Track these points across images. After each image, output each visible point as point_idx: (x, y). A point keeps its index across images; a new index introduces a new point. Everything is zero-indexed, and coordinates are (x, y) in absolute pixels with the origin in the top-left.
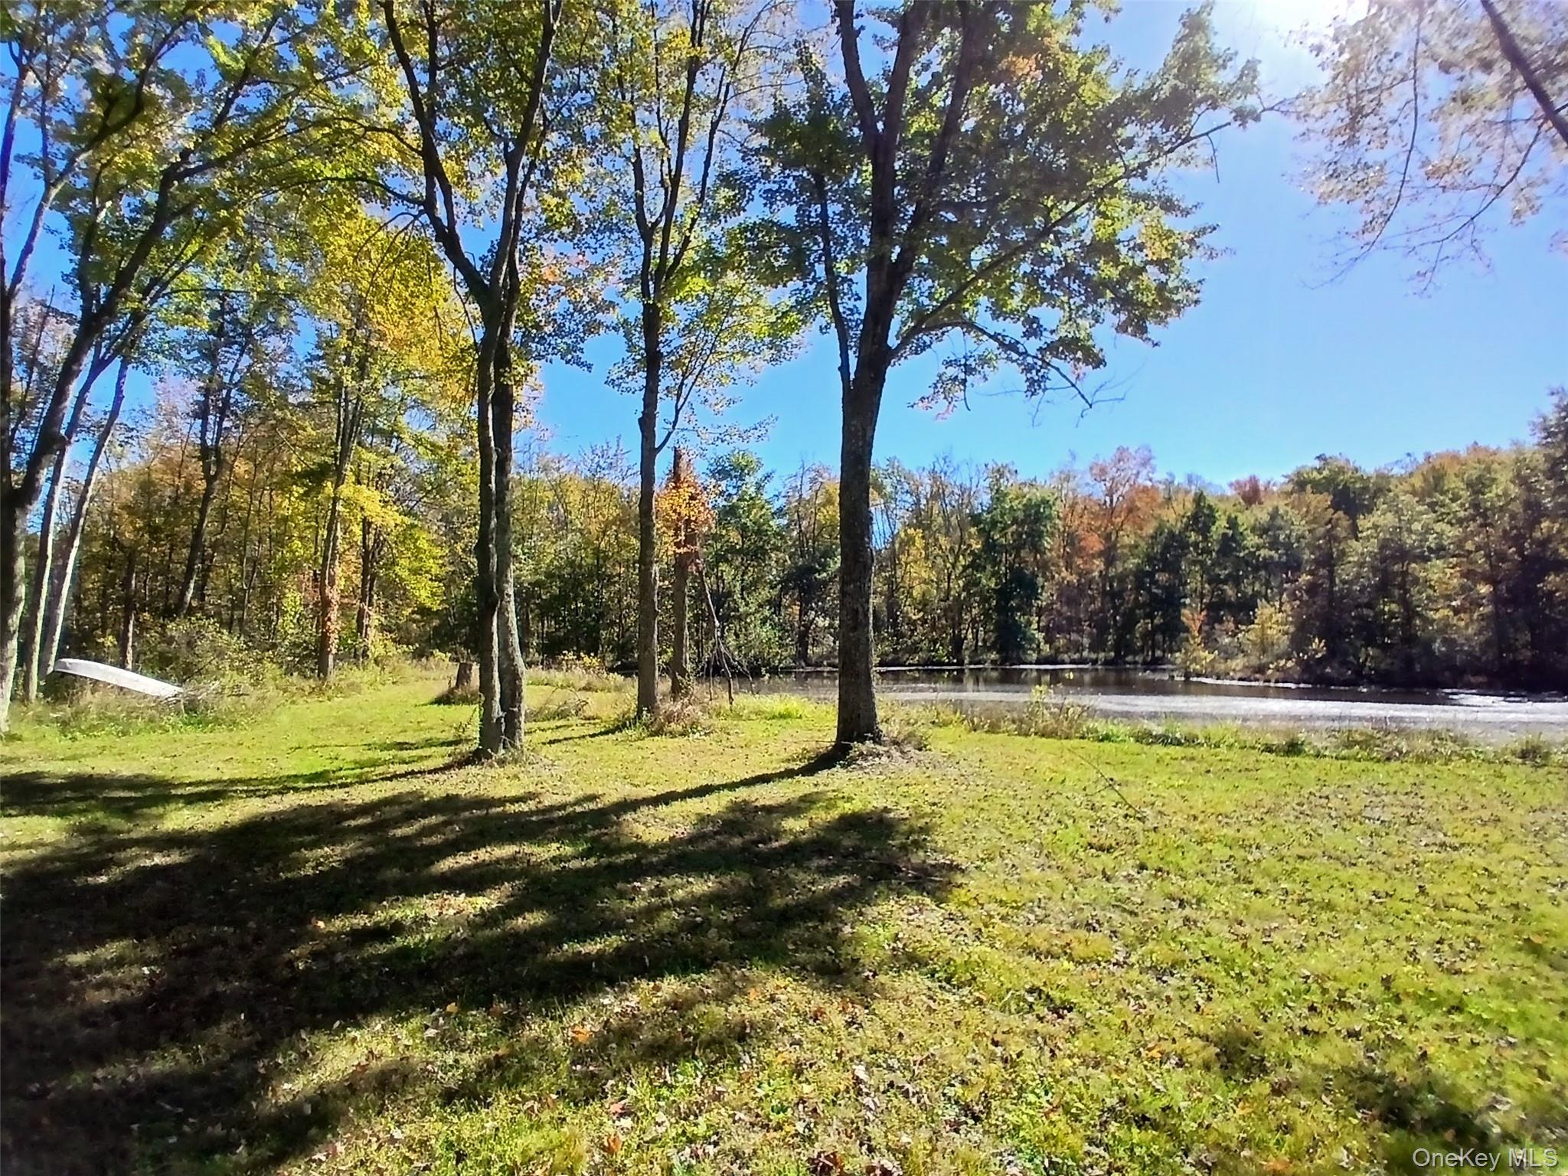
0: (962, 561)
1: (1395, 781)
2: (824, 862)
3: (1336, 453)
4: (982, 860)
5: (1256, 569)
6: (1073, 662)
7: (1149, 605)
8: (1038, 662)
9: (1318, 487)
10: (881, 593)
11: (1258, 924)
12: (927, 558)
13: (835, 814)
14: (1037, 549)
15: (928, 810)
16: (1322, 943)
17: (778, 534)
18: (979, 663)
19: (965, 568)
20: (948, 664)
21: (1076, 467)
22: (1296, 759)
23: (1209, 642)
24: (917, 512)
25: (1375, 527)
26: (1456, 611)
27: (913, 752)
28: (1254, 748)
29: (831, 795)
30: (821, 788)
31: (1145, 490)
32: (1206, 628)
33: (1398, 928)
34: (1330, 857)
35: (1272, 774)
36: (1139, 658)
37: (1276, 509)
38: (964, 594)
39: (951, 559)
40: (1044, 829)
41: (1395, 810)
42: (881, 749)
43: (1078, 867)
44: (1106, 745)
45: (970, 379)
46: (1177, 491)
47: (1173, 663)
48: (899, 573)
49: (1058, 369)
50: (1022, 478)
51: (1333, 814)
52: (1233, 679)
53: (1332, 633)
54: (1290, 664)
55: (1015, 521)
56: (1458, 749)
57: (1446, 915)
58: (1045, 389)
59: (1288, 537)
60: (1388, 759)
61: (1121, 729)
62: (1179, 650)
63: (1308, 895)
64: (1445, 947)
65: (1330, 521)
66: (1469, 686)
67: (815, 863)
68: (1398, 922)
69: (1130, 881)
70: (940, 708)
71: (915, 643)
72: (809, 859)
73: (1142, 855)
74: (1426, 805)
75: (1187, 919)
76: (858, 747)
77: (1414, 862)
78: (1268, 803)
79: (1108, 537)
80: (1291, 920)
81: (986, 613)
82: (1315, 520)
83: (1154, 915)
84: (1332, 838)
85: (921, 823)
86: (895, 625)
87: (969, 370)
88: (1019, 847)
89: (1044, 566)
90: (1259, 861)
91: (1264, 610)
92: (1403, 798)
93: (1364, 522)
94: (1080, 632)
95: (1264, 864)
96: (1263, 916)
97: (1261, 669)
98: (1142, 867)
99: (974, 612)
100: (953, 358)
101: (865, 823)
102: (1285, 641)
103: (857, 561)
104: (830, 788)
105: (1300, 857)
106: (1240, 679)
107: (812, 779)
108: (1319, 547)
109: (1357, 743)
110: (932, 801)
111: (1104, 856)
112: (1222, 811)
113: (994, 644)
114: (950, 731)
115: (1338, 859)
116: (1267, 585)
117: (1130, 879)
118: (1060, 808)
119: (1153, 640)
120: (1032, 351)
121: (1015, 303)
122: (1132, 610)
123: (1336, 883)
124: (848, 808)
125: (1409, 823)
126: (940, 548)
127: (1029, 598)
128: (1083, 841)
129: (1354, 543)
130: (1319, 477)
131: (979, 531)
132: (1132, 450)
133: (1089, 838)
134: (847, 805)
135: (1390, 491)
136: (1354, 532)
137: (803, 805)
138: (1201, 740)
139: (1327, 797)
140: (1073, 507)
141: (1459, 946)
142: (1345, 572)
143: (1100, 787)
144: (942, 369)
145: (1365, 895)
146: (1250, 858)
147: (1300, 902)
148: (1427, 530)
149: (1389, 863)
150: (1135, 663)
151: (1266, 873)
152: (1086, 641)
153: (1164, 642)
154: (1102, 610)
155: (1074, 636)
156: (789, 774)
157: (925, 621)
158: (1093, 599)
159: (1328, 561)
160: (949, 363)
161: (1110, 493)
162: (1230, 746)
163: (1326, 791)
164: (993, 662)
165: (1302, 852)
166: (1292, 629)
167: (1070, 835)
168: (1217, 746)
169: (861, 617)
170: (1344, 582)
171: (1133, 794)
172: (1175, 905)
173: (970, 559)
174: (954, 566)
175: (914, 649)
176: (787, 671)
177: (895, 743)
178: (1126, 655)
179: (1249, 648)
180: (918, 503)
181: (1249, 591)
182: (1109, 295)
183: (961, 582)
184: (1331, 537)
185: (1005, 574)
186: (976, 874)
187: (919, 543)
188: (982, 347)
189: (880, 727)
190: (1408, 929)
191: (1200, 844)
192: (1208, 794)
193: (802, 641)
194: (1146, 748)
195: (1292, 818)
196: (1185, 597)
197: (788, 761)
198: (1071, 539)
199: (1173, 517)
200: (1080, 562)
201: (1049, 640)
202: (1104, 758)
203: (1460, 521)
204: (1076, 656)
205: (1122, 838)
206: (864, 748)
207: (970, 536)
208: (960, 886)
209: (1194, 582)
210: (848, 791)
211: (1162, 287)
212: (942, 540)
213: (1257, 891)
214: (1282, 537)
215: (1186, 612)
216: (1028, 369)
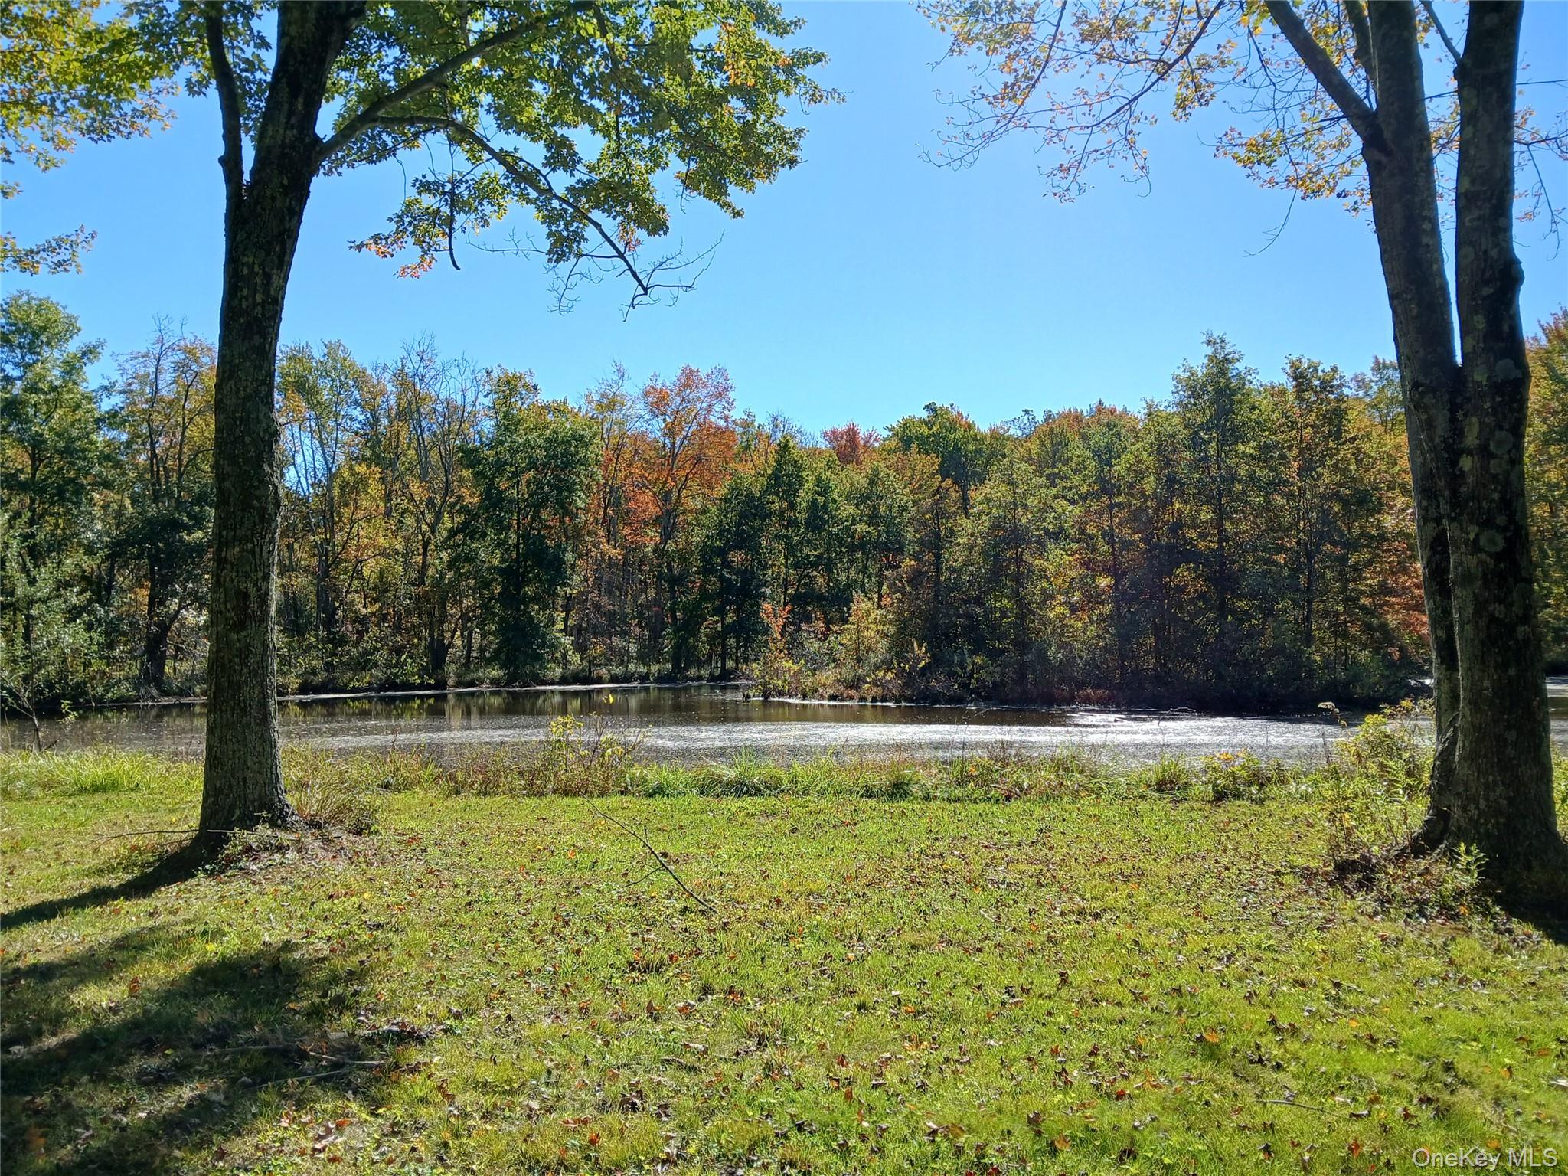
0: (447, 522)
1: (1018, 828)
2: (154, 1062)
3: (947, 405)
4: (457, 1016)
5: (852, 549)
6: (614, 679)
7: (719, 595)
8: (563, 681)
9: (926, 445)
10: (306, 570)
11: (864, 1058)
12: (388, 514)
13: (185, 965)
14: (565, 509)
15: (365, 937)
16: (948, 1074)
17: (108, 458)
18: (472, 684)
19: (453, 533)
20: (421, 687)
21: (623, 390)
22: (902, 804)
23: (793, 646)
24: (371, 435)
25: (987, 500)
26: (1074, 608)
27: (347, 839)
28: (850, 792)
29: (180, 930)
30: (163, 918)
31: (719, 432)
32: (790, 629)
33: (1040, 1038)
34: (950, 943)
35: (873, 828)
36: (704, 672)
37: (876, 470)
38: (450, 575)
39: (429, 517)
40: (561, 947)
41: (1022, 867)
42: (285, 837)
43: (609, 1005)
44: (659, 802)
45: (460, 218)
46: (758, 435)
47: (749, 678)
48: (339, 538)
49: (597, 225)
50: (545, 397)
51: (950, 878)
52: (822, 697)
53: (938, 637)
54: (889, 676)
55: (532, 464)
56: (1086, 781)
57: (1096, 1012)
58: (579, 255)
59: (890, 508)
60: (1008, 798)
61: (680, 775)
62: (757, 659)
63: (927, 1003)
64: (1100, 1060)
65: (938, 491)
66: (1087, 701)
67: (139, 1063)
68: (1039, 1029)
69: (688, 1016)
70: (400, 758)
71: (366, 653)
72: (122, 1062)
73: (706, 970)
74: (1057, 859)
75: (769, 1066)
76: (241, 837)
77: (1050, 939)
78: (871, 871)
79: (666, 497)
80: (907, 1044)
81: (485, 607)
82: (920, 490)
83: (723, 1066)
84: (951, 913)
85: (351, 963)
86: (329, 623)
87: (456, 203)
88: (520, 985)
89: (576, 536)
90: (863, 959)
91: (862, 605)
92: (1029, 850)
93: (976, 494)
94: (624, 634)
95: (869, 962)
96: (870, 1044)
97: (855, 684)
98: (707, 990)
99: (466, 603)
100: (431, 178)
101: (243, 976)
102: (883, 646)
103: (246, 507)
104: (179, 918)
105: (914, 947)
106: (833, 698)
107: (146, 904)
108: (925, 524)
109: (971, 777)
110: (374, 920)
111: (652, 981)
112: (814, 887)
113: (497, 653)
114: (416, 797)
115: (959, 944)
116: (864, 570)
117: (687, 1011)
118: (586, 910)
119: (724, 646)
120: (560, 190)
121: (535, 111)
122: (697, 604)
123: (960, 981)
124: (212, 950)
125: (1040, 885)
126: (412, 499)
127: (553, 582)
128: (620, 961)
129: (963, 521)
130: (927, 432)
131: (476, 475)
132: (703, 374)
133: (630, 955)
134: (211, 947)
135: (1004, 456)
136: (965, 503)
137: (119, 956)
138: (786, 785)
139: (941, 856)
140: (618, 448)
141: (1117, 1056)
142: (955, 556)
143: (648, 869)
144: (413, 193)
145: (996, 994)
146: (851, 956)
147: (917, 1014)
148: (1046, 508)
149: (1020, 942)
150: (700, 678)
151: (872, 974)
152: (633, 648)
153: (738, 648)
154: (656, 602)
155: (618, 641)
156: (100, 896)
157: (384, 618)
158: (645, 586)
159: (935, 543)
160: (425, 187)
161: (671, 432)
162: (822, 793)
163: (940, 846)
164: (495, 682)
165: (915, 938)
166: (892, 631)
167: (601, 954)
168: (805, 793)
169: (254, 605)
170: (952, 570)
171: (694, 874)
172: (752, 1044)
173: (460, 519)
174: (433, 529)
175: (363, 664)
176: (121, 704)
177: (314, 824)
178: (686, 668)
179: (840, 654)
180: (374, 423)
181: (843, 578)
182: (675, 127)
183: (444, 556)
184: (939, 513)
185: (517, 546)
186: (444, 1043)
187: (374, 488)
188: (479, 172)
189: (288, 799)
190: (1052, 1039)
191: (784, 941)
192: (796, 865)
193: (155, 649)
194: (714, 802)
195: (901, 890)
196: (765, 584)
197: (100, 872)
198: (613, 498)
199: (751, 475)
200: (627, 531)
201: (581, 648)
202: (655, 823)
203: (1084, 498)
204: (619, 671)
205: (677, 947)
206: (252, 839)
207: (461, 481)
208: (414, 1070)
209: (778, 565)
210: (214, 920)
211: (747, 130)
212: (416, 488)
213: (861, 1007)
214: (882, 509)
215: (766, 606)
216: (551, 218)
